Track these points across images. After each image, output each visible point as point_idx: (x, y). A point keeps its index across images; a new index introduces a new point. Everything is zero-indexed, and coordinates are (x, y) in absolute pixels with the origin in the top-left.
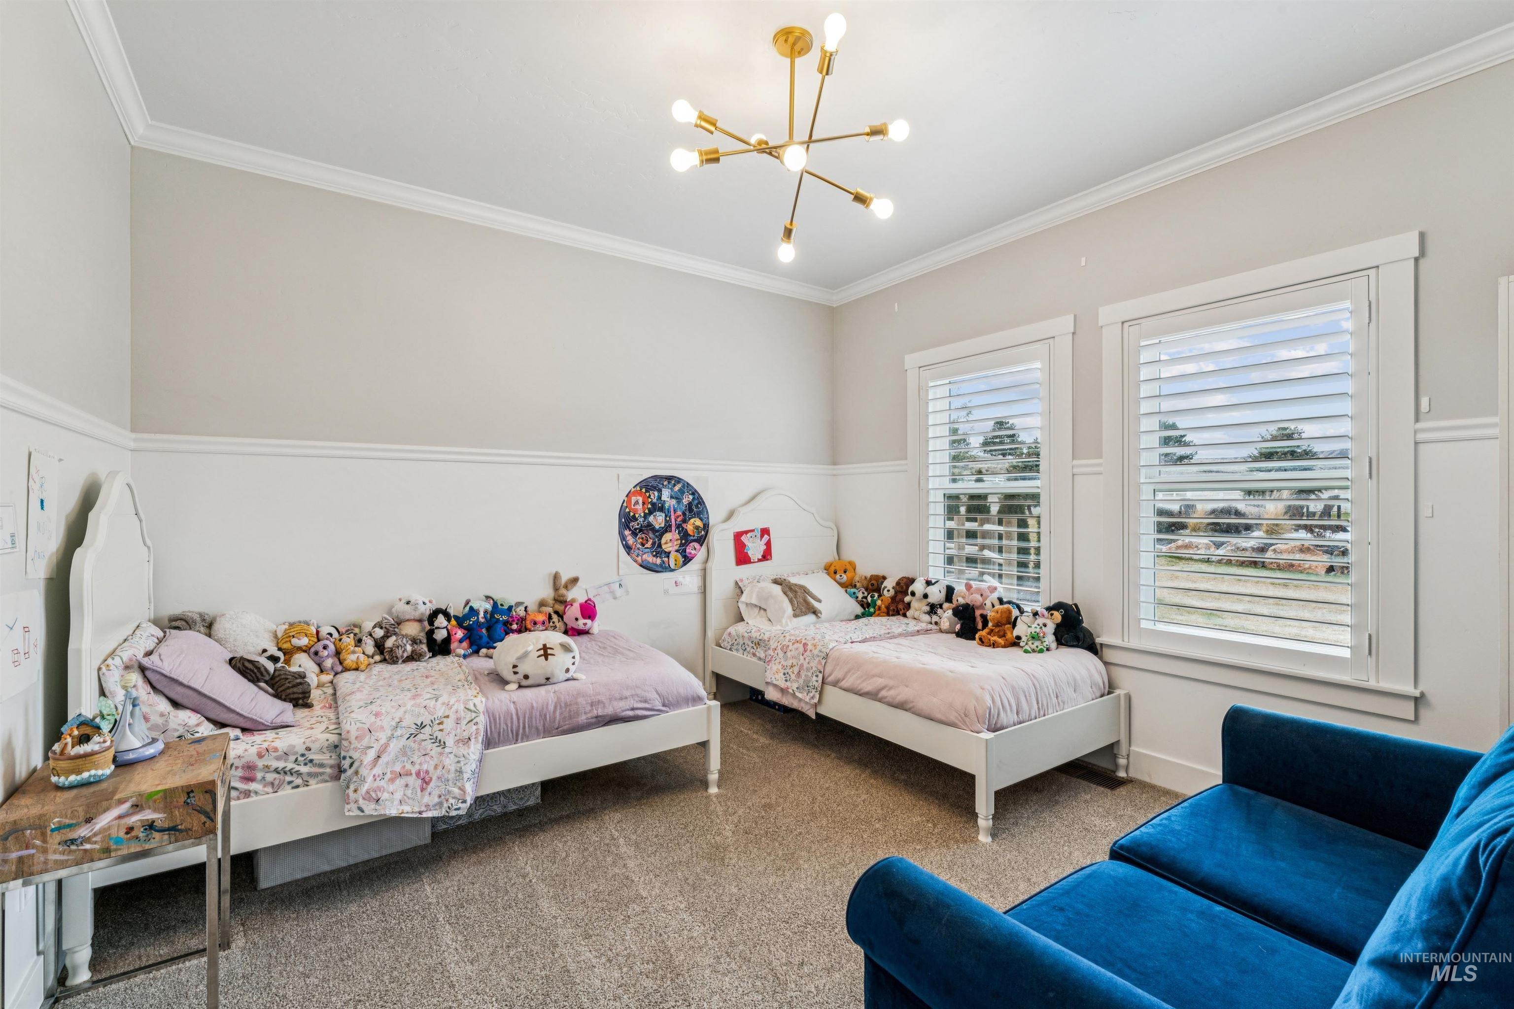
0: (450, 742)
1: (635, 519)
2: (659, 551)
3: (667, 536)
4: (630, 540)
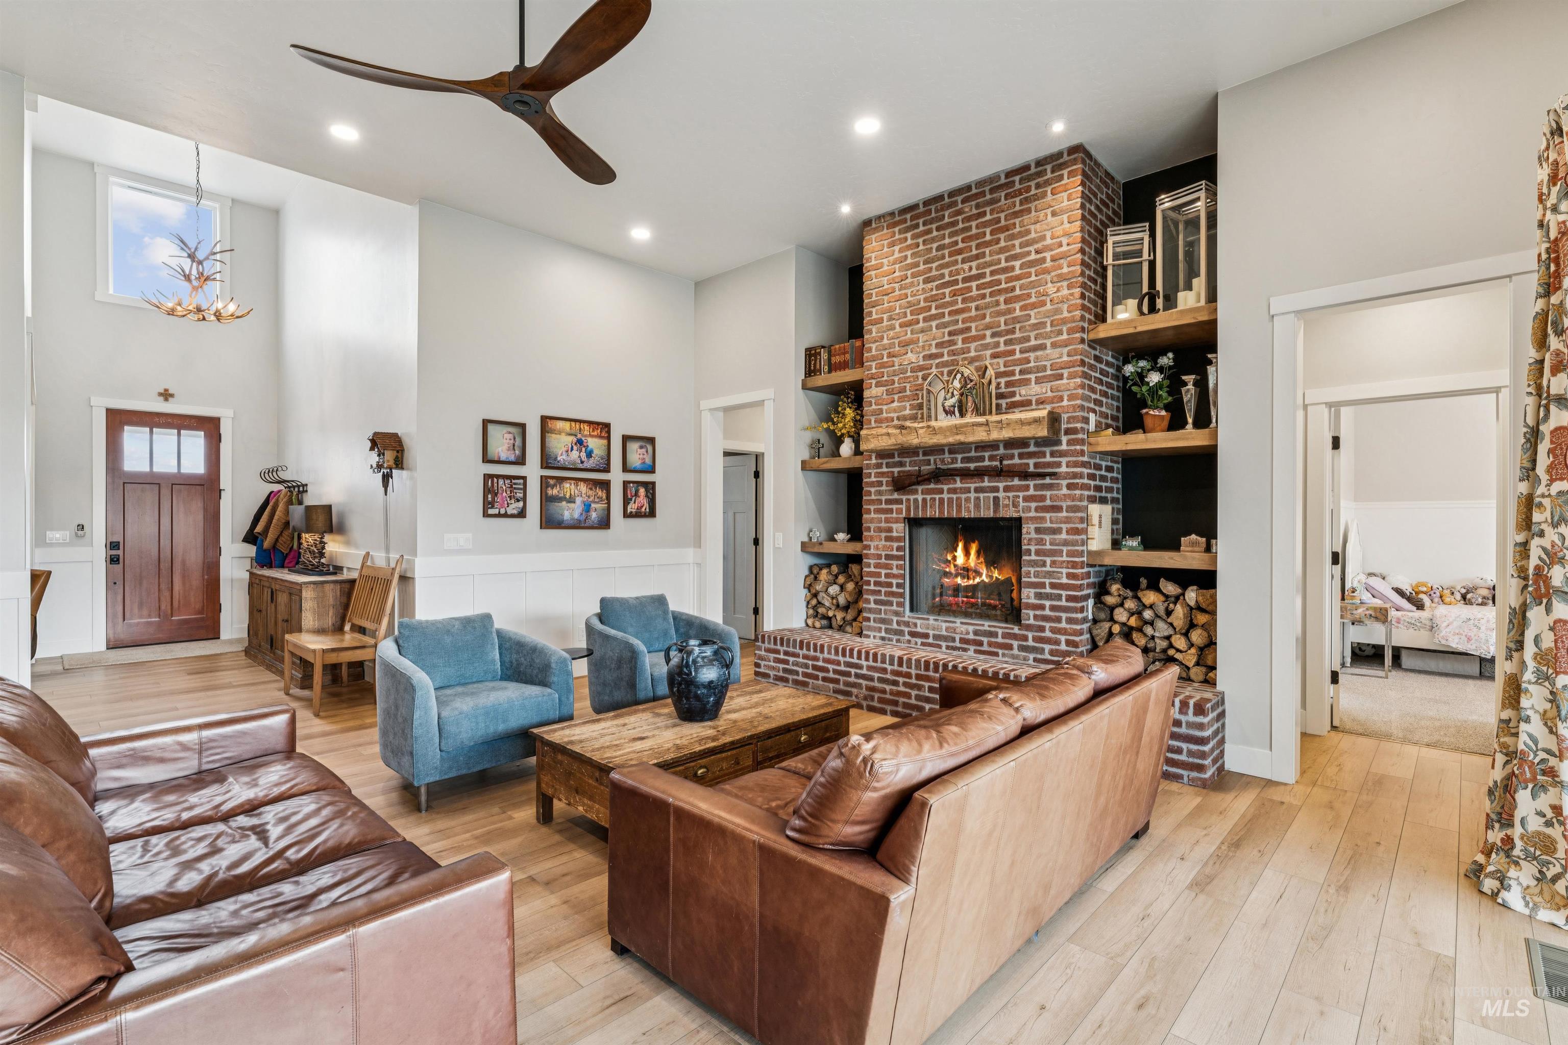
0: (1483, 628)
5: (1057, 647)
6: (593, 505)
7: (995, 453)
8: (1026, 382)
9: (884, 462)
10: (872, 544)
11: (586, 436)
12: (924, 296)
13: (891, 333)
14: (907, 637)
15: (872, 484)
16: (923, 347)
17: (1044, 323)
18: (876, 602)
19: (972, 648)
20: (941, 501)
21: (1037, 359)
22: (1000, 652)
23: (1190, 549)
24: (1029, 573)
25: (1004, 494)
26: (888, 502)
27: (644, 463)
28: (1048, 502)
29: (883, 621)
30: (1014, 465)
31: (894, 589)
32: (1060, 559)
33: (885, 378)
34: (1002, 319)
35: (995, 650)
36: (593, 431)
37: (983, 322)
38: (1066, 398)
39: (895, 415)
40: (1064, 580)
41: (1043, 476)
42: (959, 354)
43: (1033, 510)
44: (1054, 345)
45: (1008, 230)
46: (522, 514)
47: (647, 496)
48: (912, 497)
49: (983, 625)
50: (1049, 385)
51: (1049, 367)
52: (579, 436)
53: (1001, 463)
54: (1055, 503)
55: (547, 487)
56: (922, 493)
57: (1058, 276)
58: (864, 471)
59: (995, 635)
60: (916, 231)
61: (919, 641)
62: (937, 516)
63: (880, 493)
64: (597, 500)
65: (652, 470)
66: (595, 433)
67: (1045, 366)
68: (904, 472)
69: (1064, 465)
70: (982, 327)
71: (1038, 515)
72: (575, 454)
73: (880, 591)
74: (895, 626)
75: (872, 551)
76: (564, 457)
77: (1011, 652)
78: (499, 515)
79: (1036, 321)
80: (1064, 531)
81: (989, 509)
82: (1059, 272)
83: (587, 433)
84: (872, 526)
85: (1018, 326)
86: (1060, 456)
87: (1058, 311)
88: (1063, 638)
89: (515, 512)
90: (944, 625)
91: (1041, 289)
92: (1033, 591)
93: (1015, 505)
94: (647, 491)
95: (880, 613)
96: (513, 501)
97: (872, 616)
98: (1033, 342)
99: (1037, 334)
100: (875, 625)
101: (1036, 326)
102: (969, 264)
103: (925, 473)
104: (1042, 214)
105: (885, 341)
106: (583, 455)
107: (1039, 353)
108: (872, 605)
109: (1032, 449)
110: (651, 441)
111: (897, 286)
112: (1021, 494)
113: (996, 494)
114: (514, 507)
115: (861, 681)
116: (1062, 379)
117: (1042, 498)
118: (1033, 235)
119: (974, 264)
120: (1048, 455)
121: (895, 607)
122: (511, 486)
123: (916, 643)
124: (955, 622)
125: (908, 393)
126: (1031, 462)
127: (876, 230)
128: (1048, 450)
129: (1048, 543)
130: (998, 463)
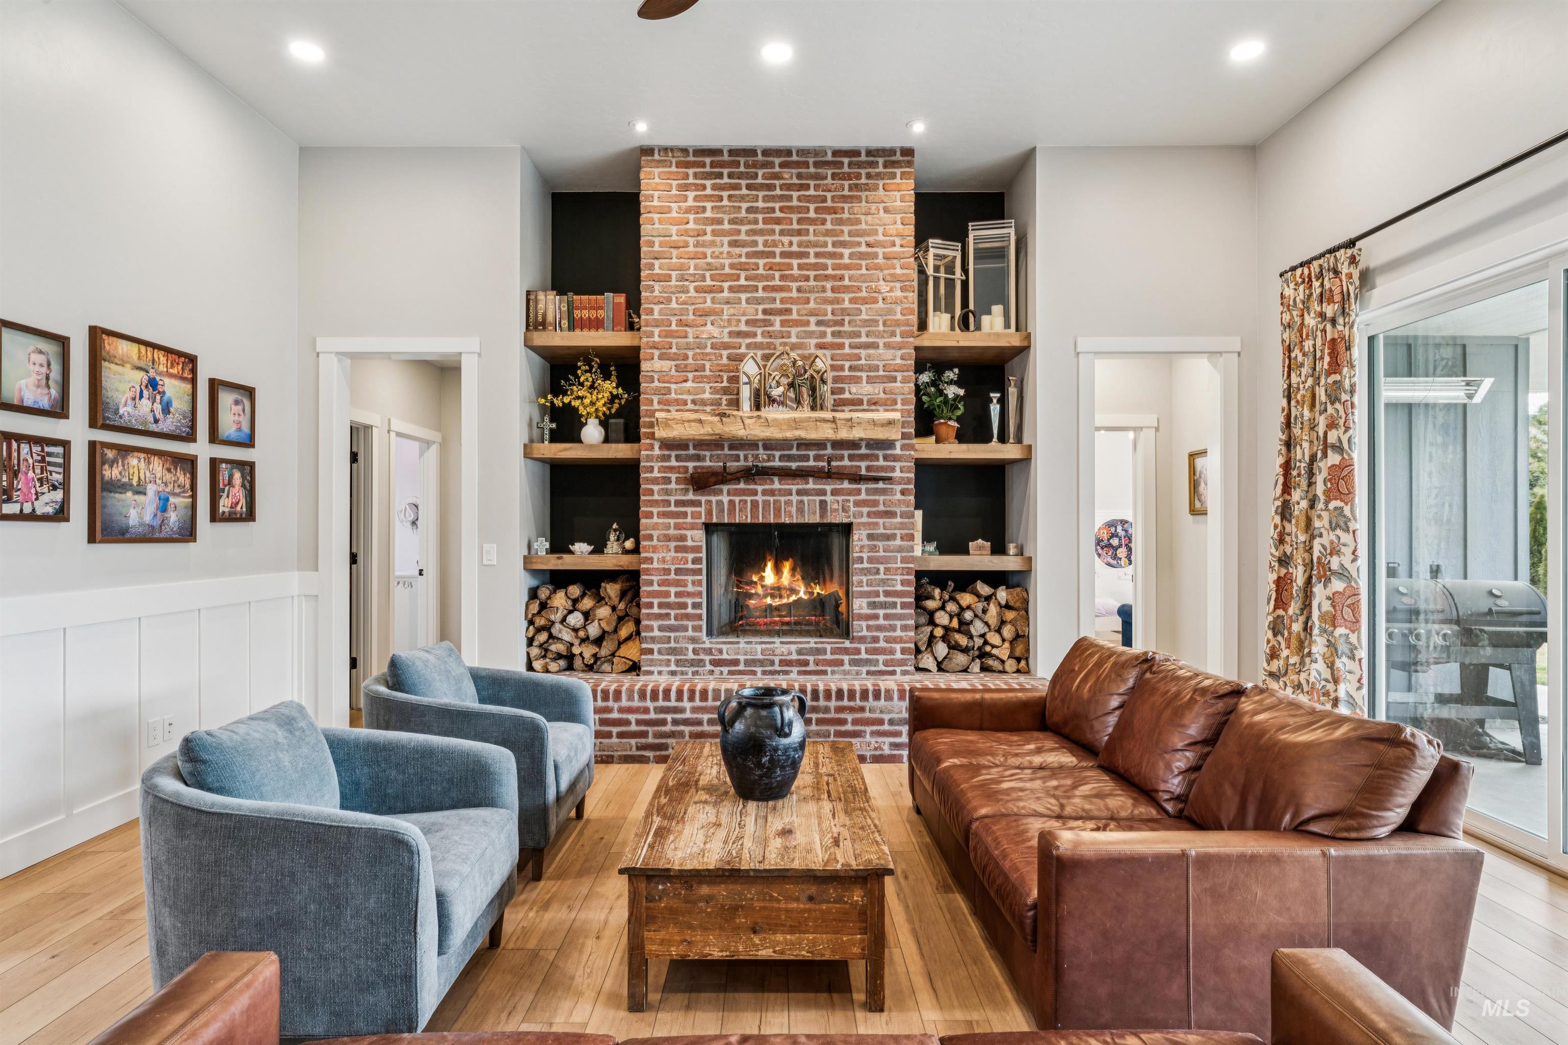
1: (1102, 541)
2: (1115, 557)
3: (1119, 550)
4: (1100, 551)
5: (892, 657)
6: (172, 500)
7: (822, 452)
8: (857, 380)
9: (673, 454)
10: (655, 556)
11: (161, 374)
12: (730, 261)
13: (684, 296)
14: (709, 667)
15: (655, 481)
16: (729, 321)
17: (877, 321)
18: (661, 629)
19: (795, 669)
20: (755, 504)
21: (869, 357)
22: (829, 669)
23: (979, 552)
24: (862, 582)
25: (832, 498)
26: (678, 503)
27: (239, 429)
28: (881, 508)
29: (673, 651)
30: (845, 467)
31: (690, 610)
32: (894, 566)
33: (674, 350)
34: (829, 308)
35: (824, 668)
36: (172, 366)
37: (806, 306)
38: (899, 402)
39: (689, 398)
40: (899, 588)
41: (876, 480)
42: (776, 338)
43: (865, 515)
44: (887, 346)
45: (835, 213)
46: (61, 514)
47: (243, 486)
48: (714, 499)
49: (809, 642)
50: (882, 386)
51: (881, 368)
52: (152, 373)
53: (829, 464)
54: (888, 509)
55: (103, 463)
56: (729, 494)
57: (892, 275)
58: (642, 464)
59: (824, 651)
60: (718, 181)
61: (725, 670)
62: (749, 521)
63: (667, 492)
64: (177, 490)
65: (249, 443)
66: (174, 371)
67: (878, 366)
68: (702, 467)
69: (898, 469)
70: (805, 312)
71: (871, 520)
72: (145, 405)
73: (668, 615)
74: (691, 656)
75: (655, 565)
76: (129, 409)
77: (842, 668)
78: (21, 517)
79: (867, 318)
80: (898, 537)
81: (815, 513)
82: (892, 271)
83: (162, 368)
84: (655, 533)
85: (847, 319)
86: (894, 461)
87: (891, 312)
88: (898, 647)
89: (49, 510)
90: (759, 648)
91: (873, 285)
92: (865, 600)
93: (845, 510)
94: (243, 477)
95: (669, 642)
96: (45, 489)
97: (655, 647)
98: (864, 339)
99: (869, 331)
100: (661, 657)
101: (867, 323)
102: (789, 238)
103: (732, 470)
104: (873, 207)
105: (674, 305)
106: (158, 407)
107: (871, 351)
108: (656, 633)
109: (864, 451)
110: (250, 392)
111: (691, 241)
112: (852, 498)
113: (823, 498)
114: (47, 503)
115: (681, 728)
116: (895, 382)
117: (875, 503)
118: (863, 226)
119: (795, 240)
120: (881, 458)
121: (690, 633)
122: (43, 460)
123: (721, 673)
124: (774, 643)
125: (708, 373)
126: (863, 464)
127: (660, 163)
128: (880, 453)
129: (881, 550)
130: (825, 464)
